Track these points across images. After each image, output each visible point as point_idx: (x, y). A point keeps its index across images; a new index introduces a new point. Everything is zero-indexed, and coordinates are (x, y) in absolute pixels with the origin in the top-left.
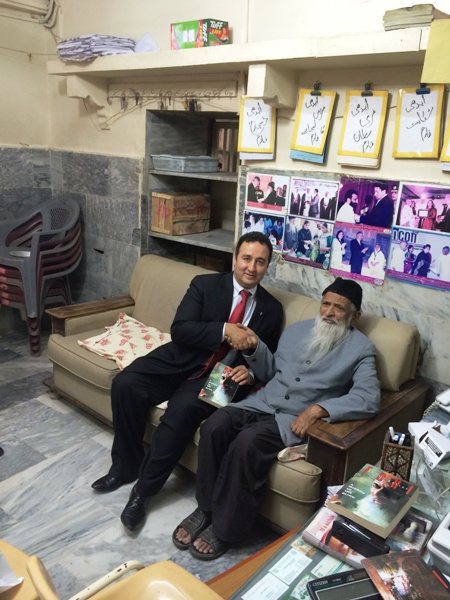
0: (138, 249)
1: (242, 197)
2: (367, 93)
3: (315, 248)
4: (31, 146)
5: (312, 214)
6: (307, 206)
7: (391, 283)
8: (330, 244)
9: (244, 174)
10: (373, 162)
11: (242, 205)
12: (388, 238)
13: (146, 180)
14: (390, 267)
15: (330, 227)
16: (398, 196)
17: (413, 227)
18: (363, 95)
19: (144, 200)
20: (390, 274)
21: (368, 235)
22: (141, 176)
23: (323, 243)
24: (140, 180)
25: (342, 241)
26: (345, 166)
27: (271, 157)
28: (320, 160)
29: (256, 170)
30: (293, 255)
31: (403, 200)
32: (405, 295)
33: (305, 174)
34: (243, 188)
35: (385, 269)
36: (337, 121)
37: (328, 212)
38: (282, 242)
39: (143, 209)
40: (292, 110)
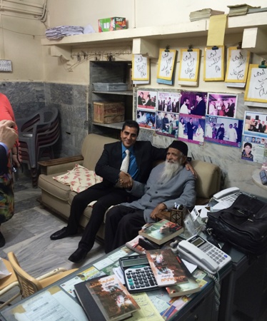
0: (87, 131)
1: (136, 103)
2: (190, 50)
3: (171, 127)
4: (35, 81)
5: (168, 110)
6: (166, 106)
7: (207, 144)
8: (177, 125)
10: (195, 84)
12: (204, 121)
13: (90, 96)
14: (206, 136)
15: (177, 116)
16: (207, 100)
17: (215, 115)
18: (188, 51)
19: (90, 106)
20: (206, 139)
21: (195, 120)
23: (174, 124)
24: (87, 96)
25: (183, 123)
26: (183, 86)
27: (148, 82)
28: (171, 83)
29: (141, 89)
32: (214, 149)
33: (164, 90)
34: (136, 98)
35: (204, 136)
36: (178, 64)
37: (175, 109)
38: (155, 125)
39: (89, 111)
40: (157, 59)
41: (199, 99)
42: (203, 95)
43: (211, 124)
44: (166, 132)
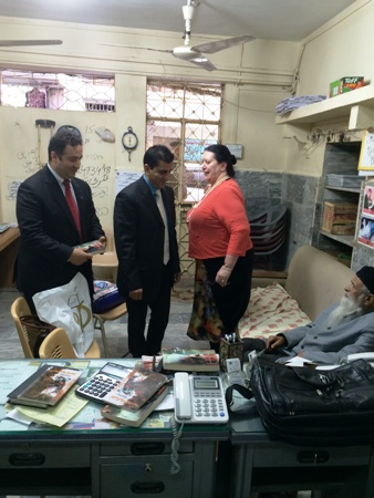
1: (361, 205)
9: (364, 187)
11: (361, 211)
13: (322, 193)
19: (318, 207)
22: (317, 189)
24: (317, 192)
29: (370, 184)
39: (316, 214)
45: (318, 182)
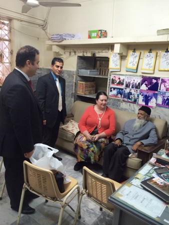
0: (73, 99)
2: (150, 52)
3: (133, 98)
5: (132, 87)
6: (131, 85)
7: (158, 108)
8: (138, 96)
9: (110, 75)
10: (152, 72)
11: (109, 85)
12: (157, 94)
14: (158, 103)
15: (138, 91)
16: (160, 82)
19: (75, 84)
20: (157, 105)
21: (151, 93)
22: (75, 76)
23: (136, 96)
24: (75, 78)
25: (142, 95)
26: (143, 73)
27: (119, 70)
28: (135, 71)
29: (114, 74)
30: (126, 100)
31: (161, 83)
32: (162, 111)
33: (130, 75)
34: (110, 80)
35: (156, 103)
36: (140, 60)
37: (138, 87)
38: (123, 96)
39: (75, 87)
40: (126, 56)
41: (154, 81)
42: (157, 79)
43: (162, 96)
44: (130, 101)
45: (75, 73)
